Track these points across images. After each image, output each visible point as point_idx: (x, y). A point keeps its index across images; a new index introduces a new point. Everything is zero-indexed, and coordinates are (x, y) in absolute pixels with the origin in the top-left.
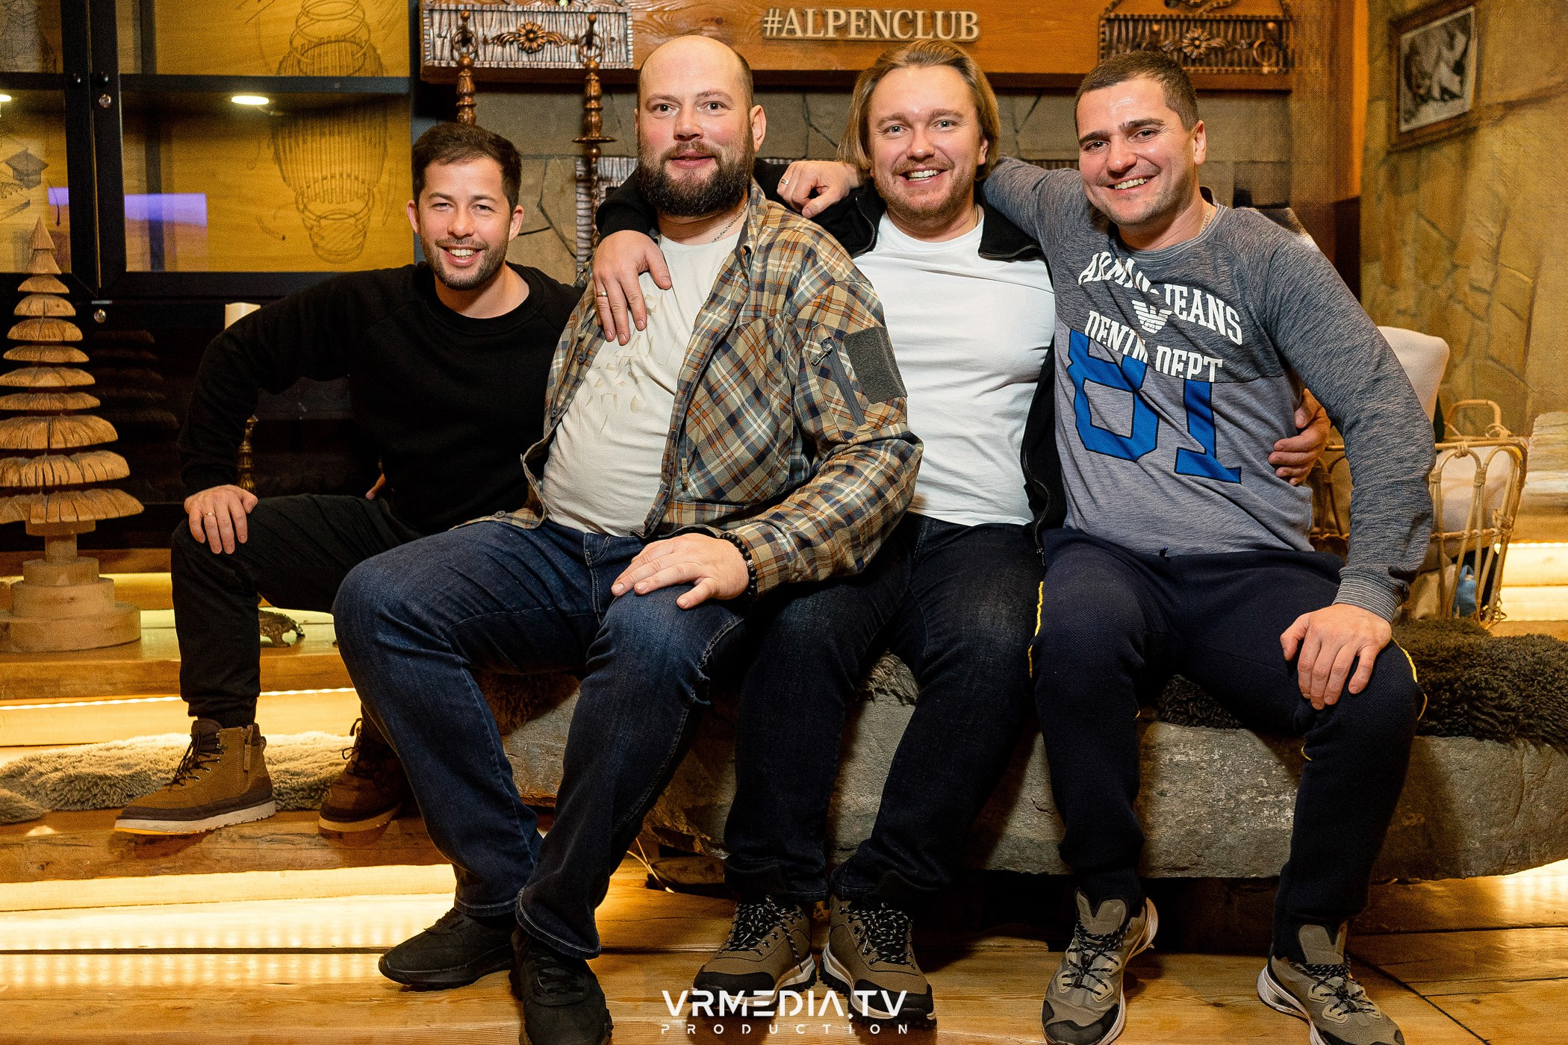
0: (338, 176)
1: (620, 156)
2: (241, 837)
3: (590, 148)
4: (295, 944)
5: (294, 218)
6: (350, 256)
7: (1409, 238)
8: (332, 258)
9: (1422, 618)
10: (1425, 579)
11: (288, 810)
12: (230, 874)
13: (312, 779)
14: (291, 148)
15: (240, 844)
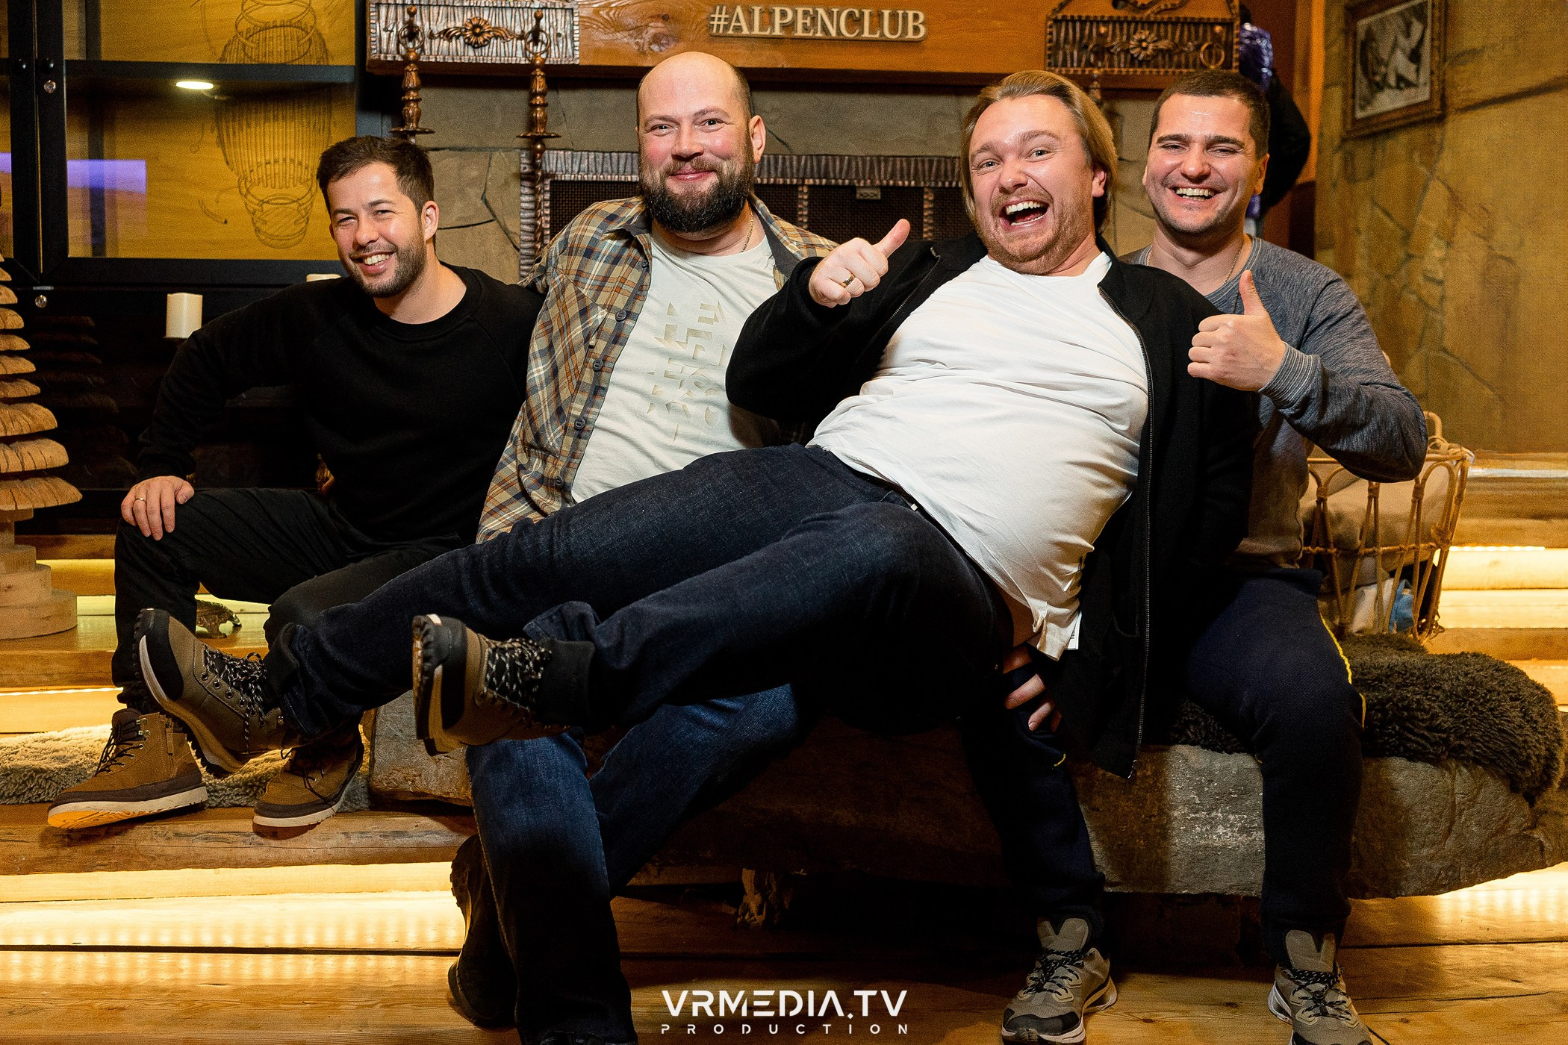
0: (281, 161)
1: (565, 150)
2: (177, 835)
3: (535, 142)
4: (228, 943)
5: (239, 203)
6: (292, 241)
7: (1363, 225)
8: (274, 242)
9: (1358, 632)
10: (1363, 592)
11: (223, 807)
12: (165, 871)
13: (247, 775)
14: (234, 133)
15: (175, 842)
